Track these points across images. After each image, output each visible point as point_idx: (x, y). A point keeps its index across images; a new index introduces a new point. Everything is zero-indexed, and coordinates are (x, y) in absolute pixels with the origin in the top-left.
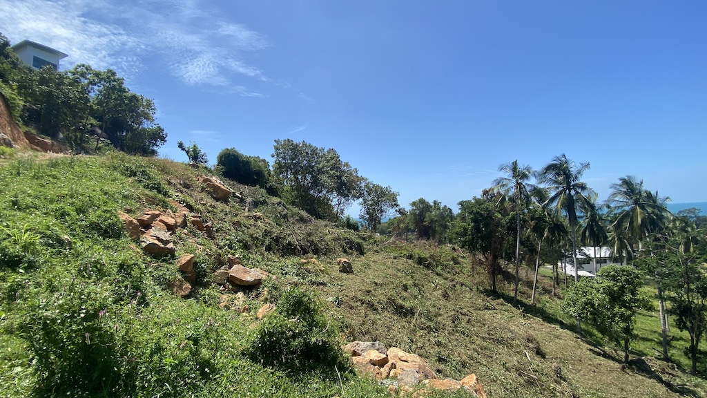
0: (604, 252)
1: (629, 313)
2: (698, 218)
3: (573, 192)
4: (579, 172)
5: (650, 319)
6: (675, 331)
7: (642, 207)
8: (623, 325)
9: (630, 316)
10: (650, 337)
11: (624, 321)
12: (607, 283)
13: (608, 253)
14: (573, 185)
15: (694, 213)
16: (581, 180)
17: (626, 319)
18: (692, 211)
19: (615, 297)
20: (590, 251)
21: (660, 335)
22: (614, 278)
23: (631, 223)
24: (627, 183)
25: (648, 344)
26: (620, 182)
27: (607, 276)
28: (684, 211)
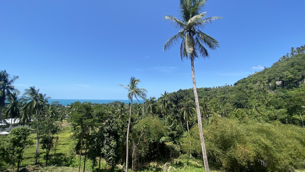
0: (17, 121)
1: (21, 148)
2: (58, 104)
3: (6, 90)
4: (12, 81)
5: (33, 148)
6: (42, 150)
7: (37, 100)
8: (17, 155)
9: (21, 150)
10: (31, 156)
11: (18, 153)
12: (13, 136)
13: (19, 121)
14: (7, 87)
15: (57, 103)
16: (12, 85)
17: (19, 152)
18: (57, 102)
19: (16, 143)
20: (10, 121)
21: (35, 154)
22: (17, 134)
23: (31, 107)
24: (33, 89)
25: (30, 160)
26: (29, 89)
27: (14, 133)
28: (54, 102)
